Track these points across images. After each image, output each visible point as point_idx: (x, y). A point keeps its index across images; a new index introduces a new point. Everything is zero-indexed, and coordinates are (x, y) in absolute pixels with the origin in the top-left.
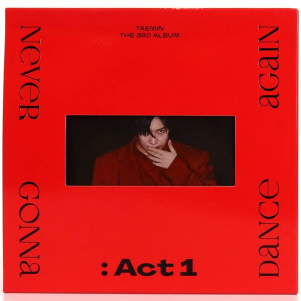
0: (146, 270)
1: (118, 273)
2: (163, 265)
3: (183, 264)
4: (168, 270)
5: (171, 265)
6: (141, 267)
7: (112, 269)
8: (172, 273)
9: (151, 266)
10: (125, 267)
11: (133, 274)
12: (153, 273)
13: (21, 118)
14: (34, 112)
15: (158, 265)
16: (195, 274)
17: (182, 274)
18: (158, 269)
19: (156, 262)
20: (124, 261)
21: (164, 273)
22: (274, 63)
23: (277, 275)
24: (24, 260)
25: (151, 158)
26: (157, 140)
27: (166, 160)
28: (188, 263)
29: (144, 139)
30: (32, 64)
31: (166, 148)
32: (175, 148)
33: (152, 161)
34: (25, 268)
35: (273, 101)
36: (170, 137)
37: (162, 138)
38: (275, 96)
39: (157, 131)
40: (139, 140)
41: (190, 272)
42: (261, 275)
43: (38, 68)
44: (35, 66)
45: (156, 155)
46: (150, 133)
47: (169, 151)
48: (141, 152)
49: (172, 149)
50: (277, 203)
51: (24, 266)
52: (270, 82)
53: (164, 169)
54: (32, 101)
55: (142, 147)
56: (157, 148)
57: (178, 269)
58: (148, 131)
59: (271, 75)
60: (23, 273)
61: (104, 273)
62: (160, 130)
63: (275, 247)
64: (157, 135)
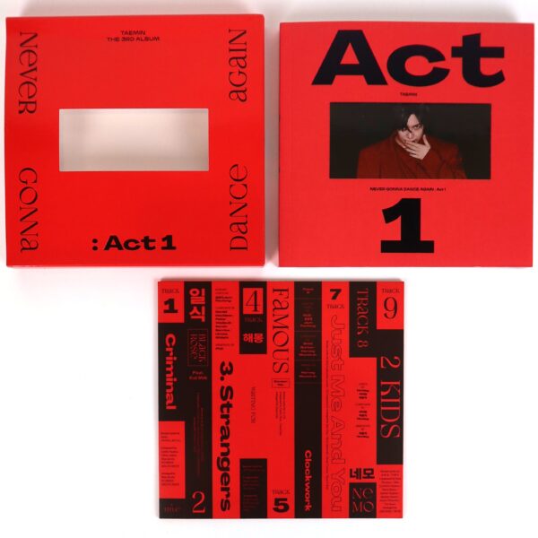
0: (131, 245)
1: (107, 248)
2: (146, 240)
3: (164, 240)
4: (151, 244)
5: (154, 241)
6: (126, 243)
7: (102, 244)
8: (154, 248)
9: (136, 242)
10: (113, 243)
11: (120, 248)
12: (137, 247)
13: (21, 112)
14: (31, 107)
15: (142, 241)
16: (174, 248)
17: (163, 248)
18: (142, 244)
19: (140, 237)
20: (112, 238)
21: (147, 247)
22: (242, 62)
23: (246, 248)
24: (24, 237)
25: (408, 150)
26: (413, 135)
27: (421, 152)
28: (169, 239)
29: (403, 134)
30: (30, 65)
31: (421, 142)
32: (429, 142)
33: (409, 153)
34: (25, 244)
35: (242, 95)
36: (425, 132)
37: (418, 133)
38: (244, 91)
39: (413, 127)
40: (397, 135)
41: (170, 247)
42: (231, 248)
43: (35, 69)
44: (33, 67)
45: (414, 148)
46: (407, 128)
47: (423, 144)
48: (400, 146)
49: (426, 142)
50: (246, 185)
51: (24, 242)
52: (238, 79)
53: (419, 160)
54: (29, 97)
55: (401, 141)
56: (414, 141)
57: (159, 244)
58: (405, 127)
59: (240, 72)
60: (24, 249)
61: (95, 248)
62: (416, 126)
63: (244, 224)
64: (413, 131)
